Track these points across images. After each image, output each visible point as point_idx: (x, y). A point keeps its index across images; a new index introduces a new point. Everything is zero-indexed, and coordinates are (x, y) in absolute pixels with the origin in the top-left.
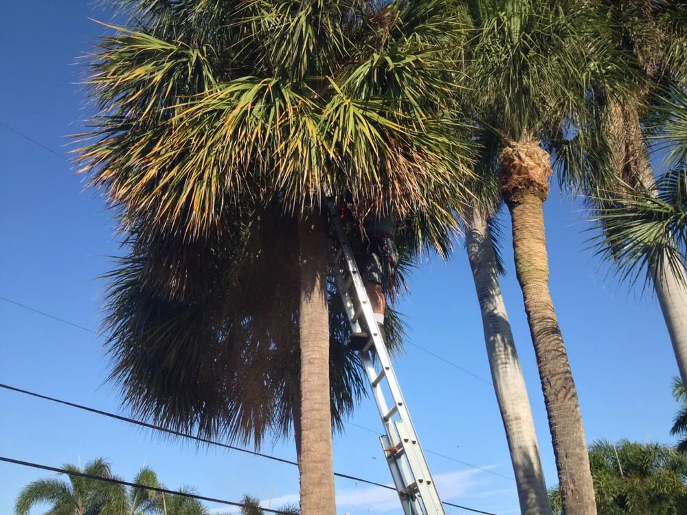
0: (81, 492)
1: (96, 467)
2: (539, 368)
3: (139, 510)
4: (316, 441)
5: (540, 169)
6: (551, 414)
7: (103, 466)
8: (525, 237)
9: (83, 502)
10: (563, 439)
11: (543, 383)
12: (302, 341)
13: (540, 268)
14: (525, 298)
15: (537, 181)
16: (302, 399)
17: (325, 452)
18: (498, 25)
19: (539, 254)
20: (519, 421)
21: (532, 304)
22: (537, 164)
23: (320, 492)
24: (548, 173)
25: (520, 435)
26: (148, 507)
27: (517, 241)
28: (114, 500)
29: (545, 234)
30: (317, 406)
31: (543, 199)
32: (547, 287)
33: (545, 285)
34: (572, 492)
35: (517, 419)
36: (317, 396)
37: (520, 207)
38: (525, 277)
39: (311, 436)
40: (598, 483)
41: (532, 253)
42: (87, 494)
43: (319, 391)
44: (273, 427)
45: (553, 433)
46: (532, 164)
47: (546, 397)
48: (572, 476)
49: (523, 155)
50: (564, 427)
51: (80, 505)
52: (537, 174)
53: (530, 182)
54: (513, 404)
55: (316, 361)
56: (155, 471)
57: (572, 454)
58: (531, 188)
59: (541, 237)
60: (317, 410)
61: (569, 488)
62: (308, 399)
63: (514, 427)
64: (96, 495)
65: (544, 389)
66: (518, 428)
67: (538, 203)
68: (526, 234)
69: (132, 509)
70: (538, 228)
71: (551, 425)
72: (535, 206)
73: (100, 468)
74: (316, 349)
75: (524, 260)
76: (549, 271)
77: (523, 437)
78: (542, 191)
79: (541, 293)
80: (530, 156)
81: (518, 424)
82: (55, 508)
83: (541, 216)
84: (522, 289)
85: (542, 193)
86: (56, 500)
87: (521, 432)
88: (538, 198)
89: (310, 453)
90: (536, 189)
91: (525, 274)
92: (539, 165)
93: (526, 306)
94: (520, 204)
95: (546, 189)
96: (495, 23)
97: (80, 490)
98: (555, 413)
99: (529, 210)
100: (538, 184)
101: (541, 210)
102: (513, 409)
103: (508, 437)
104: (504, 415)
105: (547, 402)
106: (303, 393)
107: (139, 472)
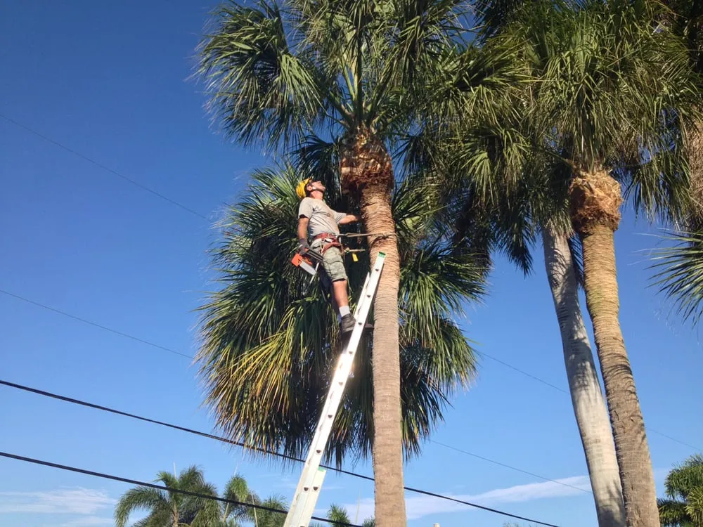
0: (176, 499)
1: (190, 474)
2: (608, 400)
3: (231, 517)
4: (388, 475)
5: (610, 199)
6: (618, 446)
7: (197, 473)
8: (595, 268)
9: (178, 508)
10: (629, 471)
11: (611, 415)
12: (374, 379)
13: (610, 300)
14: (595, 330)
15: (607, 212)
16: (376, 434)
17: (397, 484)
18: (561, 67)
19: (609, 286)
20: (599, 444)
21: (601, 336)
22: (607, 194)
23: (392, 522)
24: (618, 203)
25: (600, 458)
26: (240, 514)
27: (587, 272)
28: (207, 507)
29: (616, 265)
30: (389, 442)
31: (613, 230)
32: (617, 320)
33: (615, 317)
34: (638, 523)
35: (597, 441)
36: (389, 432)
37: (590, 238)
38: (595, 309)
39: (384, 469)
40: (695, 501)
41: (601, 285)
42: (182, 501)
43: (390, 427)
44: (353, 449)
45: (620, 464)
46: (602, 194)
47: (613, 429)
48: (637, 508)
49: (593, 186)
50: (630, 459)
51: (175, 511)
52: (607, 205)
53: (600, 214)
54: (593, 427)
55: (388, 399)
56: (246, 479)
57: (638, 486)
58: (602, 219)
59: (611, 269)
60: (389, 445)
61: (635, 519)
62: (380, 435)
63: (594, 450)
64: (190, 502)
65: (612, 422)
66: (598, 451)
67: (609, 234)
68: (597, 266)
69: (224, 517)
70: (608, 259)
71: (618, 457)
72: (604, 237)
73: (193, 475)
74: (388, 387)
75: (593, 292)
76: (620, 303)
77: (603, 460)
78: (613, 221)
79: (610, 326)
80: (600, 187)
81: (598, 446)
82: (153, 514)
83: (612, 247)
84: (592, 321)
85: (612, 223)
86: (153, 507)
87: (601, 455)
88: (608, 229)
89: (383, 485)
90: (607, 219)
91: (594, 306)
92: (609, 195)
93: (595, 338)
94: (590, 235)
95: (617, 219)
96: (559, 66)
97: (175, 496)
98: (621, 446)
99: (600, 241)
100: (608, 215)
101: (612, 240)
102: (594, 432)
103: (587, 460)
104: (584, 438)
105: (614, 434)
106: (376, 429)
107: (230, 479)
